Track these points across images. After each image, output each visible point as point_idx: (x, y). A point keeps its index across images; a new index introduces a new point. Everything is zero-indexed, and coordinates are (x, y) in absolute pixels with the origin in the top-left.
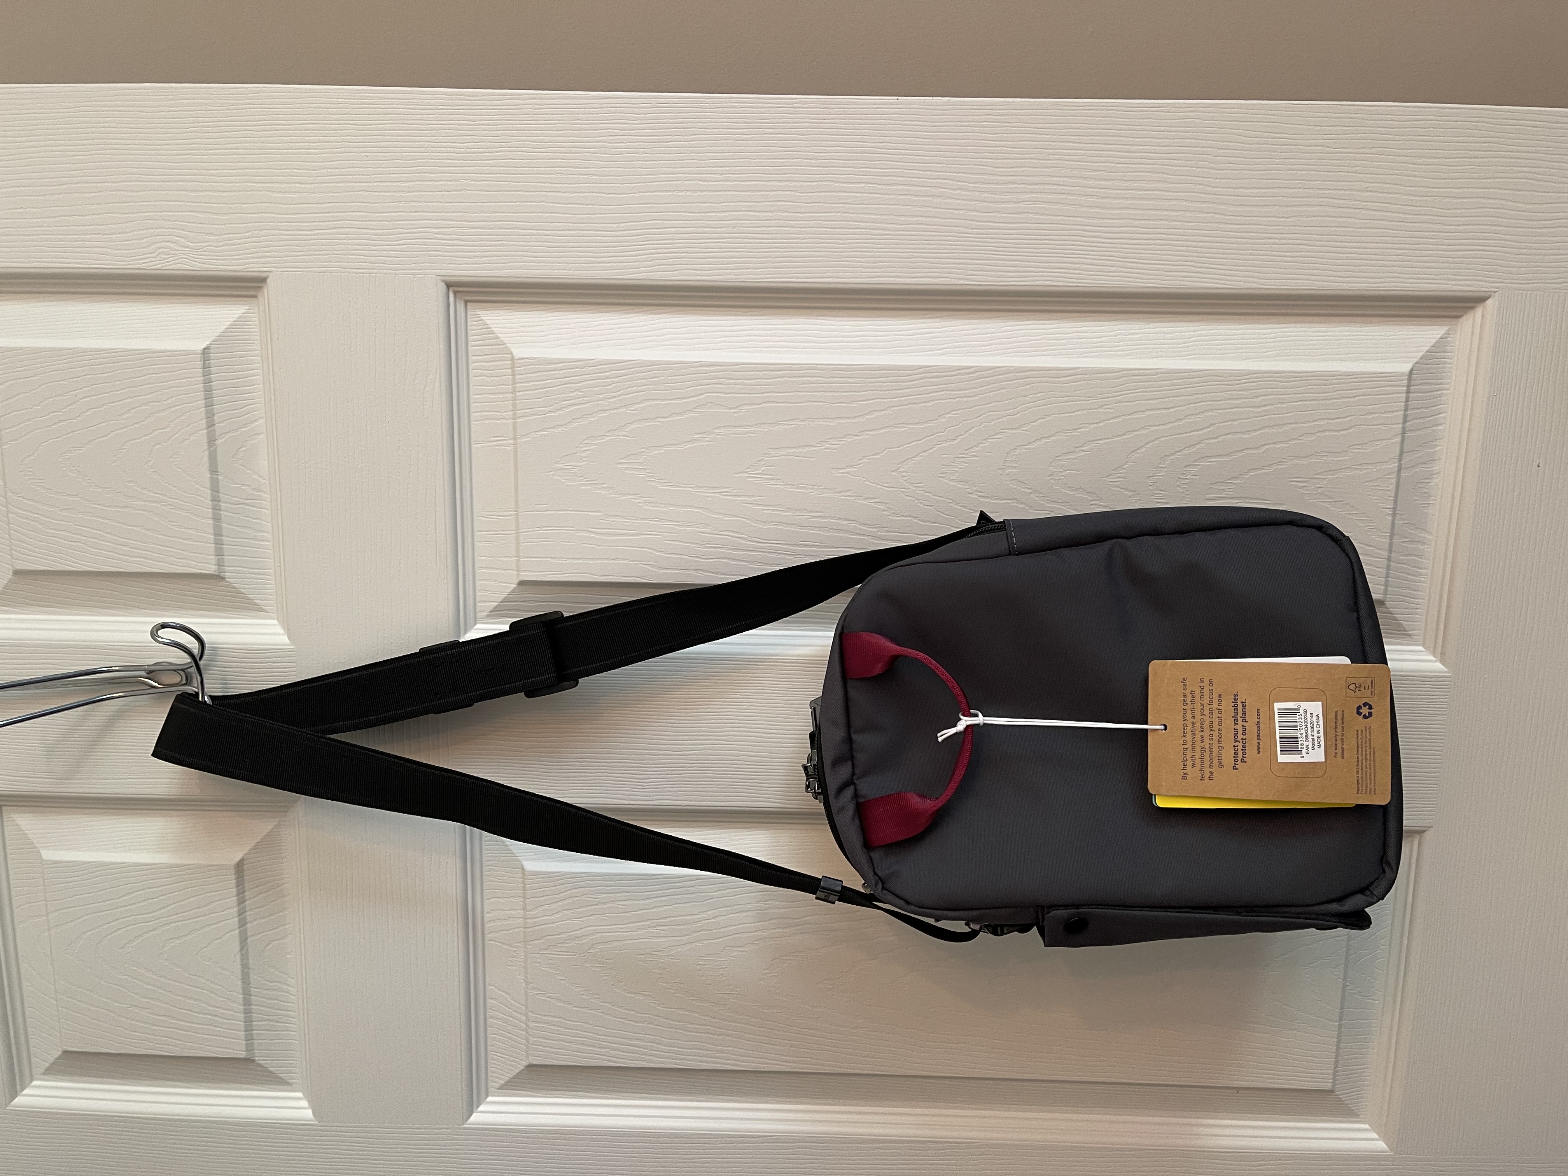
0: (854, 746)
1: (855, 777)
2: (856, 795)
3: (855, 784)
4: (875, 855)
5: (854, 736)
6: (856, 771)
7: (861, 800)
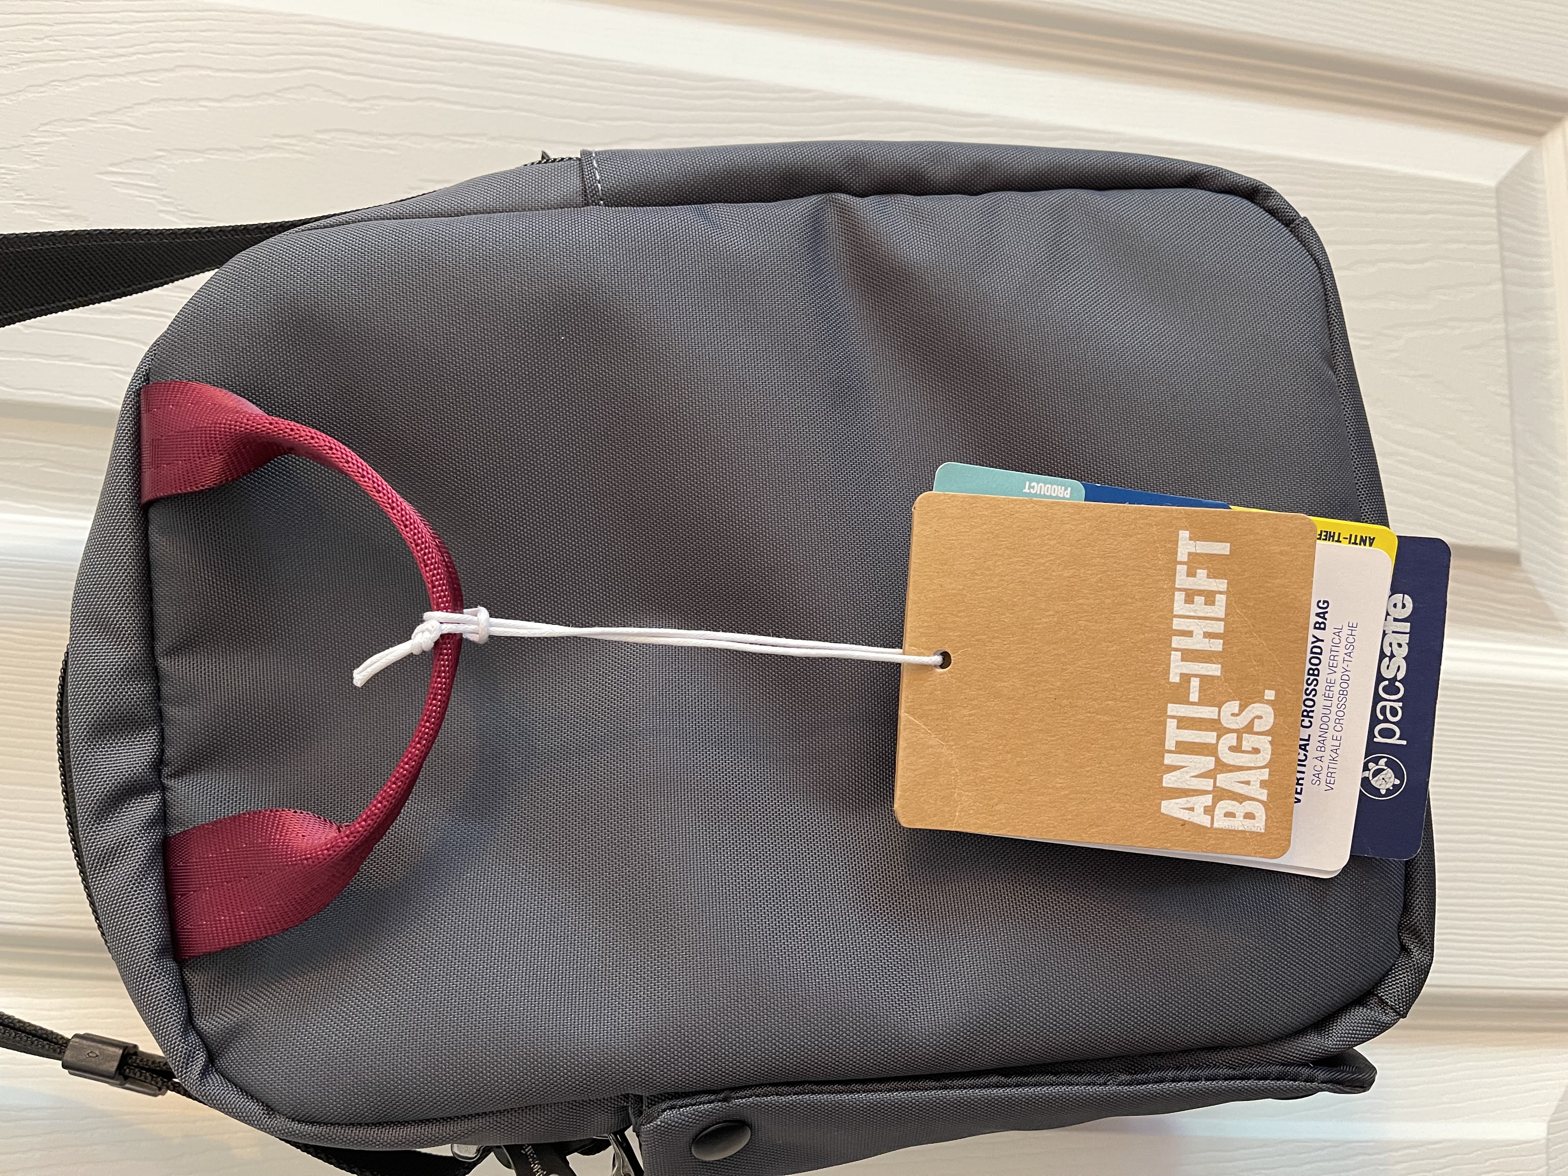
0: (165, 689)
1: (166, 771)
2: (163, 817)
3: (164, 789)
4: (196, 980)
5: (164, 663)
6: (170, 753)
7: (175, 831)
